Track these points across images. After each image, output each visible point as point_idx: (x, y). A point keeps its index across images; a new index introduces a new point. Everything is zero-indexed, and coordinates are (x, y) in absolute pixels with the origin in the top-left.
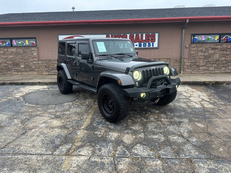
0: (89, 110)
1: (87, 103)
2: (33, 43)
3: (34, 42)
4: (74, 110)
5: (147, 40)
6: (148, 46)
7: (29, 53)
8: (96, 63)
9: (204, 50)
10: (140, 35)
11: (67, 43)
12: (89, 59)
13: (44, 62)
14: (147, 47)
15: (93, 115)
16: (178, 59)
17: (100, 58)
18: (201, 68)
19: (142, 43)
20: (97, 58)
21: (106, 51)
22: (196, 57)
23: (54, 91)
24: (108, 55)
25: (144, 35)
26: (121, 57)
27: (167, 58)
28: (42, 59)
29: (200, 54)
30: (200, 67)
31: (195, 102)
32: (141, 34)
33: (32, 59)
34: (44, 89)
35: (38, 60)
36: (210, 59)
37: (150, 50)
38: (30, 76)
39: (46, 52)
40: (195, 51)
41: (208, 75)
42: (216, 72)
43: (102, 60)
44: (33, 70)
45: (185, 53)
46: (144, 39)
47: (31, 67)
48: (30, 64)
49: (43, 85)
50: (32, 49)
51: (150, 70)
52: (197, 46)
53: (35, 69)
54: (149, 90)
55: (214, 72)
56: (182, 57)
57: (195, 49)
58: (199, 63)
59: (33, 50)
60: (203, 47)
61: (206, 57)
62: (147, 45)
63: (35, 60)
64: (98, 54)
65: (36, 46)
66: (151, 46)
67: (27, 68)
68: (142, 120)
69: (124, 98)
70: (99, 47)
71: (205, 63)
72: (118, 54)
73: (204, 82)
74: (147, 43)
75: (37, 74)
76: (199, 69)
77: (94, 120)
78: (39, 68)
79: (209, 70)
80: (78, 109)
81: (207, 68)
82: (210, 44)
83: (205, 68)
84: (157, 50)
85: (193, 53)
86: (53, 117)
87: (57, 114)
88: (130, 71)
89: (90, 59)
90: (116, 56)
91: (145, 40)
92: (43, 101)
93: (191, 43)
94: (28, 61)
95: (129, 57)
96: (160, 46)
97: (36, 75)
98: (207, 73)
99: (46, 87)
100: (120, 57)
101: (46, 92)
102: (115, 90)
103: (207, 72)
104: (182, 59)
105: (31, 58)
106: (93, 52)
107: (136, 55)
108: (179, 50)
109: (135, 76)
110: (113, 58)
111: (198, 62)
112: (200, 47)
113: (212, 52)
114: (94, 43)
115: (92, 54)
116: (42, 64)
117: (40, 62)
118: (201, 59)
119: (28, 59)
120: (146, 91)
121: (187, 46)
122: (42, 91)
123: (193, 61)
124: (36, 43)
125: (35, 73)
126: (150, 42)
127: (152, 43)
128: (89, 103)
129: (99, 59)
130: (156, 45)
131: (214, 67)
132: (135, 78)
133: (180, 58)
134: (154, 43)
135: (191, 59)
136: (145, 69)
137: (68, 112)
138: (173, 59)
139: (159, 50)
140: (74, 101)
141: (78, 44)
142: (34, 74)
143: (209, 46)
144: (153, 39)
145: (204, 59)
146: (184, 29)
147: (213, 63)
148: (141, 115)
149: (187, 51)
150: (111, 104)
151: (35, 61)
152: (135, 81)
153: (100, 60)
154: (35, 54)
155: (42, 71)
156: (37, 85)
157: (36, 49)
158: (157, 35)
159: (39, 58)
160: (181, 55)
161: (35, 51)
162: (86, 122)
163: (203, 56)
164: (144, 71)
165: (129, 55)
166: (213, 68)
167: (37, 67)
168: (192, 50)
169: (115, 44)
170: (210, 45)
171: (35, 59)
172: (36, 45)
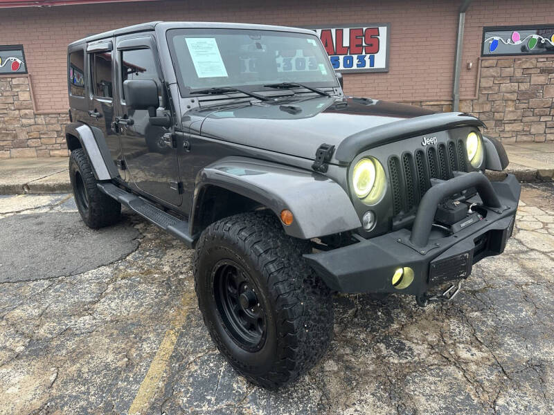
0: (167, 304)
1: (166, 269)
2: (16, 63)
3: (19, 61)
4: (113, 305)
5: (355, 47)
6: (358, 65)
7: (5, 94)
8: (187, 123)
9: (518, 74)
10: (333, 31)
11: (88, 52)
12: (158, 106)
13: (53, 121)
14: (355, 67)
15: (182, 335)
16: (443, 103)
17: (203, 104)
18: (508, 128)
19: (341, 58)
20: (191, 104)
21: (225, 74)
22: (496, 96)
23: (66, 217)
24: (234, 91)
25: (346, 32)
26: (285, 98)
27: (413, 99)
28: (46, 111)
29: (506, 86)
30: (506, 125)
31: (543, 253)
32: (336, 30)
33: (17, 112)
34: (37, 211)
35: (35, 115)
36: (533, 102)
37: (363, 77)
38: (11, 164)
39: (57, 88)
40: (492, 79)
41: (531, 149)
42: (548, 139)
43: (210, 109)
44: (22, 145)
45: (466, 85)
46: (346, 43)
47: (15, 137)
48: (11, 127)
49: (39, 195)
50: (15, 81)
51: (420, 152)
52: (499, 65)
53: (30, 142)
54: (426, 252)
55: (542, 139)
56: (456, 96)
57: (492, 72)
58: (502, 114)
59: (18, 86)
60: (516, 66)
61: (523, 96)
62: (356, 61)
63: (26, 114)
64: (192, 88)
65: (26, 72)
66: (368, 66)
67: (5, 138)
68: (380, 359)
69: (311, 289)
70: (196, 60)
71: (519, 112)
72: (275, 87)
73: (538, 172)
74: (355, 57)
75: (35, 154)
76: (503, 131)
77: (183, 368)
78: (40, 138)
79: (530, 134)
80: (126, 302)
81: (526, 129)
82: (536, 56)
83: (518, 127)
84: (384, 76)
85: (488, 86)
86: (20, 348)
87: (42, 331)
88: (334, 160)
89: (160, 108)
90: (264, 94)
91: (349, 48)
92: (12, 264)
93: (483, 55)
94: (6, 119)
95: (317, 97)
96: (391, 65)
97: (33, 157)
98: (525, 142)
99: (45, 200)
100: (281, 99)
101: (39, 220)
102: (266, 252)
103: (525, 138)
104: (456, 102)
105: (13, 108)
106: (171, 78)
107: (340, 90)
108: (445, 76)
109: (358, 185)
110: (254, 101)
111: (501, 110)
112: (506, 65)
113: (542, 79)
114: (176, 39)
115: (168, 85)
116: (47, 124)
117: (40, 120)
118: (510, 103)
119: (5, 111)
120: (415, 257)
121: (471, 64)
122: (27, 217)
123: (487, 108)
124: (25, 62)
125: (29, 152)
126: (364, 53)
127: (368, 56)
128: (172, 267)
129: (196, 105)
130: (380, 61)
131: (544, 125)
132: (359, 191)
133: (449, 98)
134: (375, 55)
135: (481, 101)
136: (398, 149)
137: (85, 321)
138: (428, 103)
139: (389, 77)
140: (122, 258)
141: (121, 51)
142: (26, 155)
143: (534, 61)
144: (371, 45)
145: (517, 102)
146: (463, 12)
147: (542, 113)
148: (373, 330)
149: (468, 79)
150: (252, 303)
151: (25, 116)
152: (359, 206)
153: (202, 111)
154: (25, 96)
155: (50, 147)
156: (19, 194)
157: (27, 81)
158: (383, 31)
159: (37, 110)
160: (453, 92)
161: (23, 88)
162: (147, 381)
163: (514, 92)
164: (395, 159)
165: (314, 91)
166: (541, 128)
167: (35, 134)
168: (484, 75)
169: (259, 46)
170: (537, 59)
171: (27, 111)
172: (26, 68)
